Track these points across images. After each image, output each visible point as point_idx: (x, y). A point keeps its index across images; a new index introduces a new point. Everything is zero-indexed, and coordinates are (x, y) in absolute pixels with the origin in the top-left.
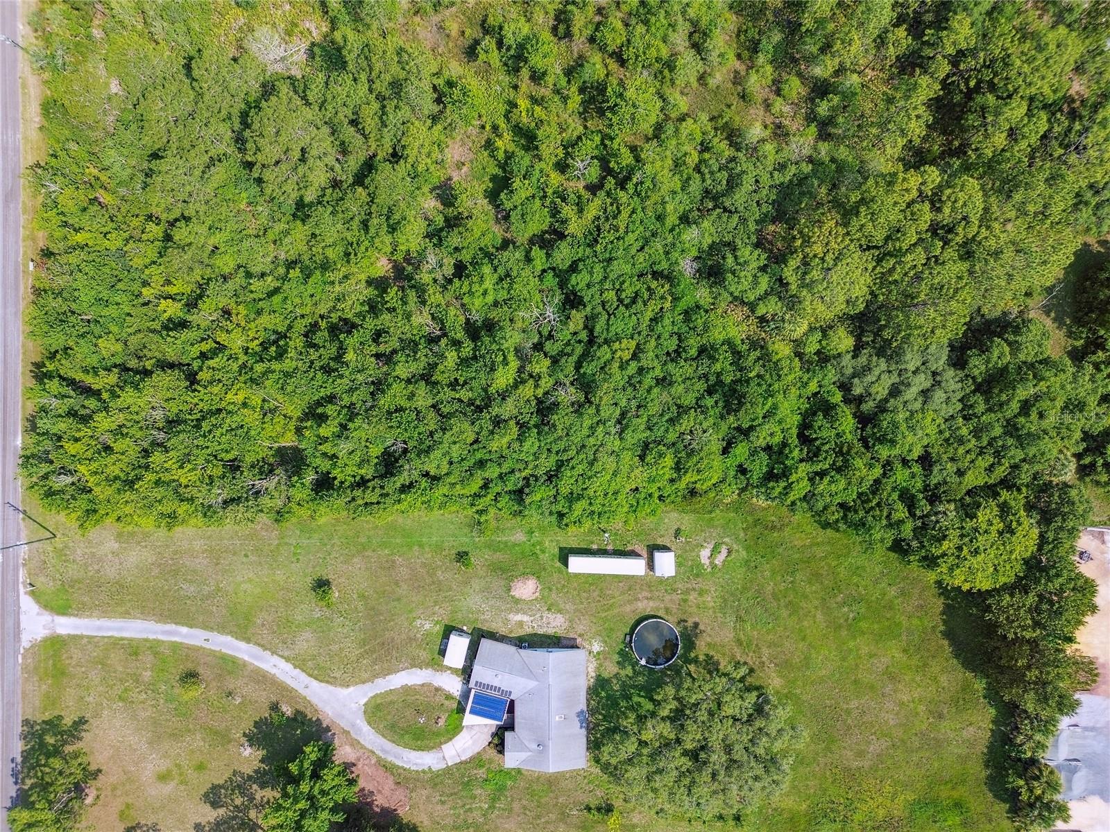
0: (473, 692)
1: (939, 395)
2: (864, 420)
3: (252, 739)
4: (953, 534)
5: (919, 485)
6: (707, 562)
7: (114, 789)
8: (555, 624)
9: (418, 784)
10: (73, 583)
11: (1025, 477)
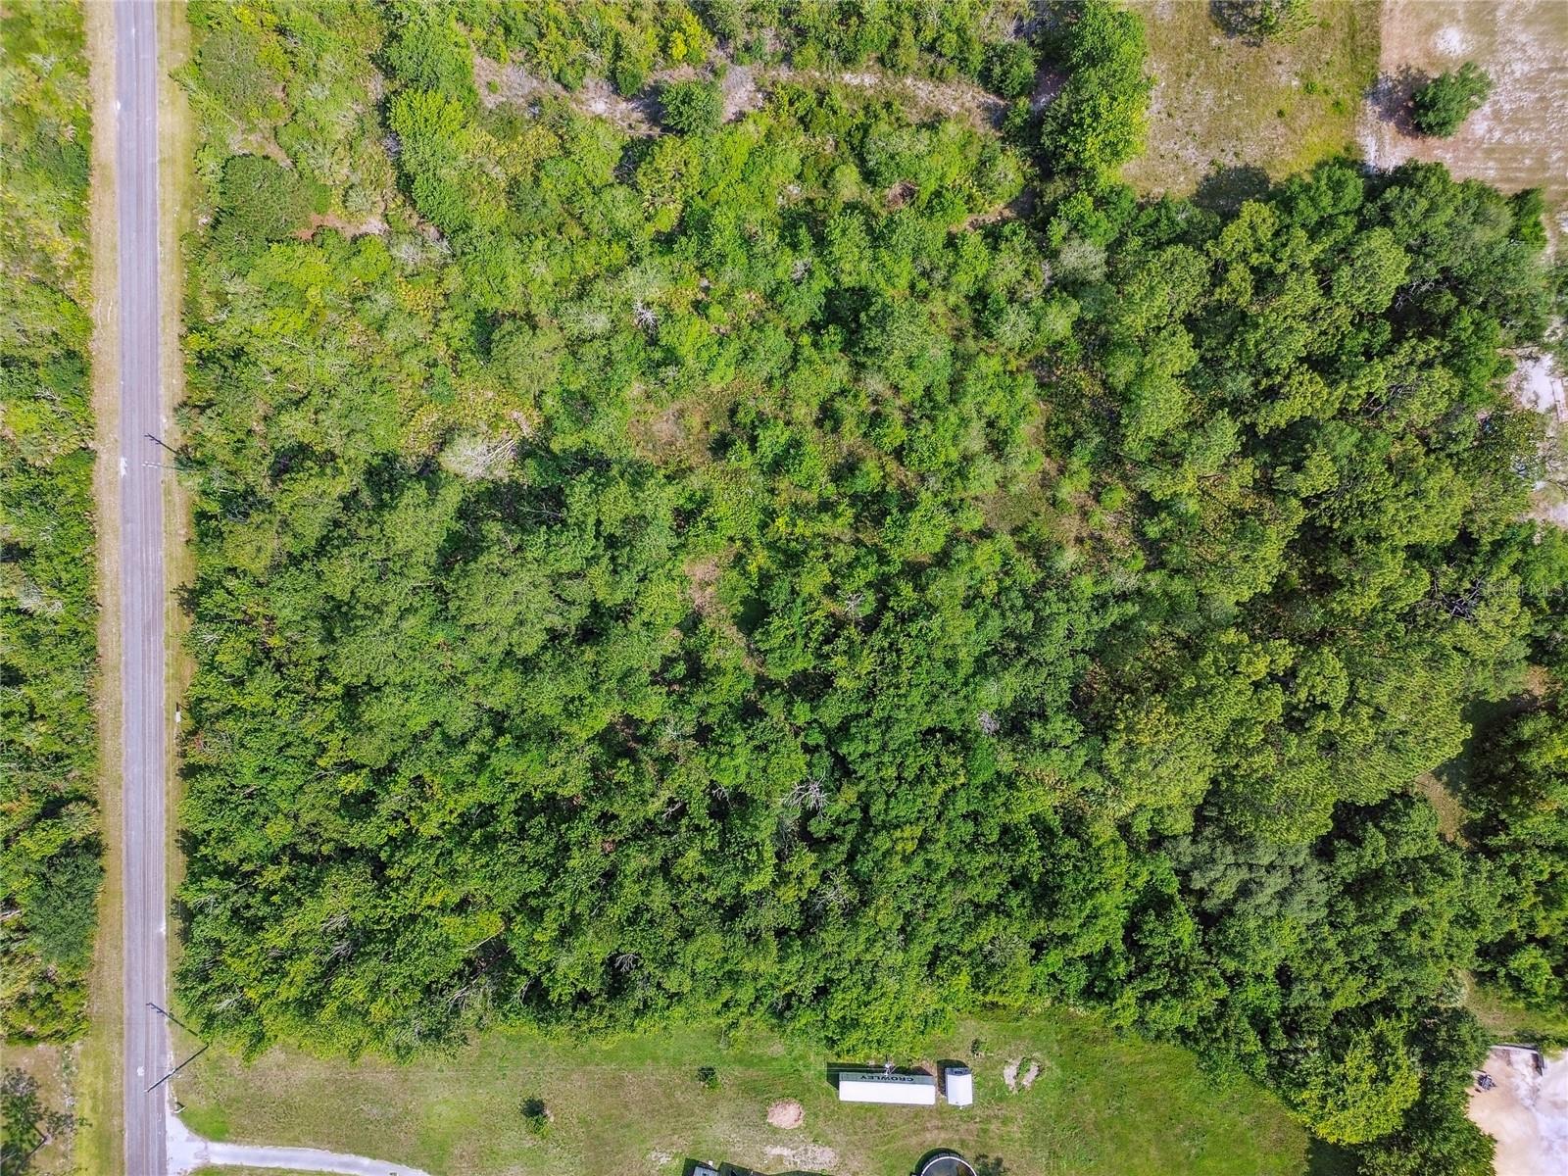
1: (1300, 899)
2: (1208, 921)
4: (1316, 1081)
5: (1276, 1006)
6: (1013, 1082)
8: (823, 1159)
10: (231, 1101)
11: (1406, 1002)
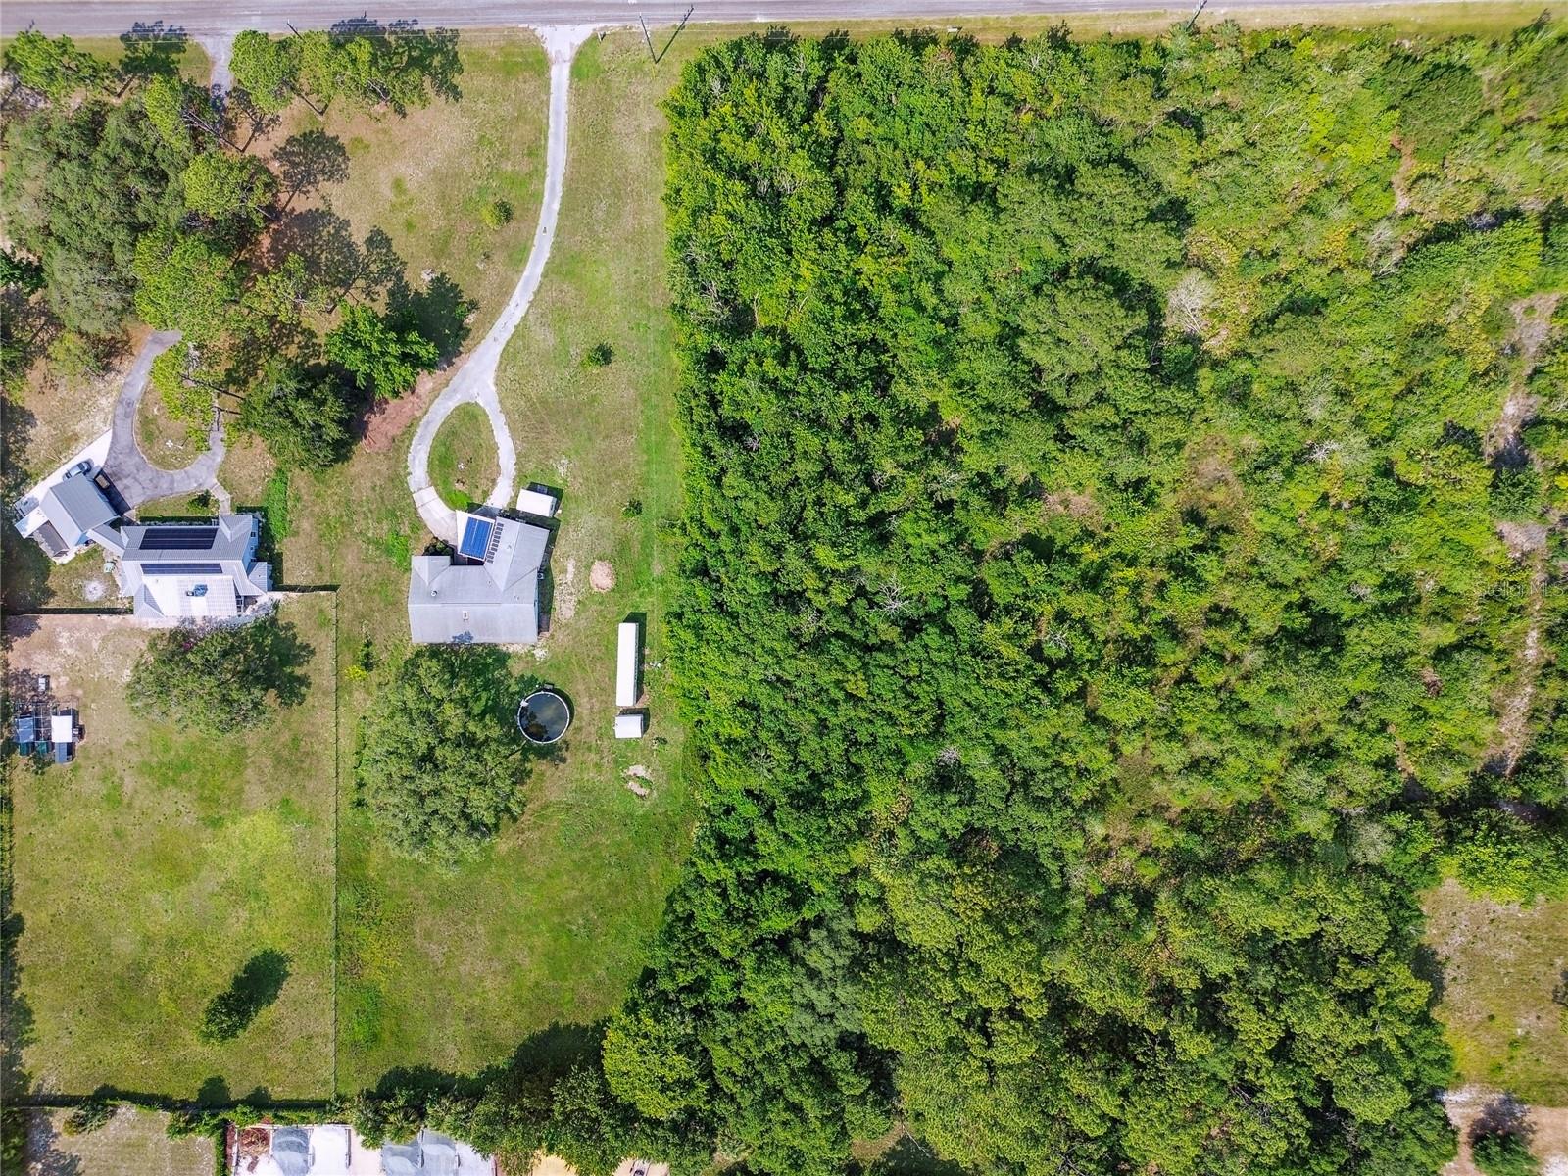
0: (492, 521)
1: (808, 1020)
2: (783, 942)
3: (439, 281)
4: (658, 1030)
5: (713, 999)
6: (631, 773)
7: (385, 132)
8: (564, 608)
9: (393, 461)
10: (606, 83)
11: (722, 1108)
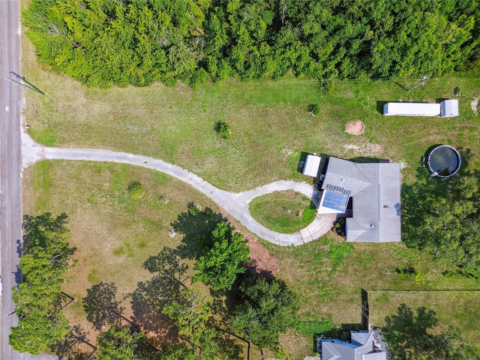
0: (325, 192)
3: (176, 227)
6: (476, 110)
7: (85, 260)
8: (375, 150)
9: (285, 255)
10: (56, 125)
